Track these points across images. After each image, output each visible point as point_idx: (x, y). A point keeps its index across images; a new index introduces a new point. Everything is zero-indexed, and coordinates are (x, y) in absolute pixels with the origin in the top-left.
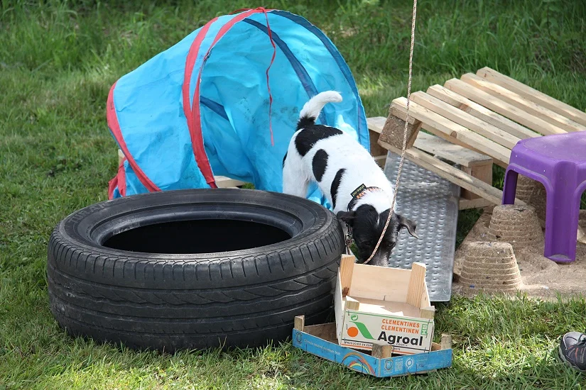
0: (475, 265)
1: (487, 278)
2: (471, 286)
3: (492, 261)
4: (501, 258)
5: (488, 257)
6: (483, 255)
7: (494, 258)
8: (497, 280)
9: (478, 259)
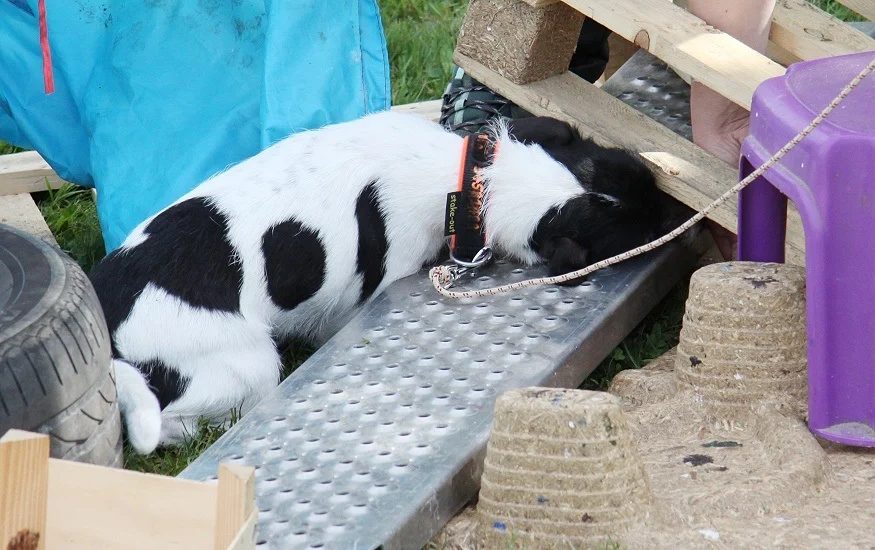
0: (509, 459)
1: (541, 501)
2: (497, 525)
3: (555, 450)
4: (578, 442)
5: (543, 437)
6: (532, 429)
7: (561, 439)
8: (566, 508)
9: (516, 442)
